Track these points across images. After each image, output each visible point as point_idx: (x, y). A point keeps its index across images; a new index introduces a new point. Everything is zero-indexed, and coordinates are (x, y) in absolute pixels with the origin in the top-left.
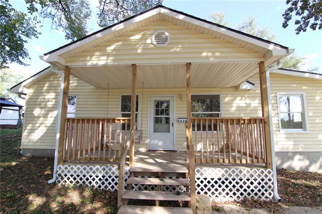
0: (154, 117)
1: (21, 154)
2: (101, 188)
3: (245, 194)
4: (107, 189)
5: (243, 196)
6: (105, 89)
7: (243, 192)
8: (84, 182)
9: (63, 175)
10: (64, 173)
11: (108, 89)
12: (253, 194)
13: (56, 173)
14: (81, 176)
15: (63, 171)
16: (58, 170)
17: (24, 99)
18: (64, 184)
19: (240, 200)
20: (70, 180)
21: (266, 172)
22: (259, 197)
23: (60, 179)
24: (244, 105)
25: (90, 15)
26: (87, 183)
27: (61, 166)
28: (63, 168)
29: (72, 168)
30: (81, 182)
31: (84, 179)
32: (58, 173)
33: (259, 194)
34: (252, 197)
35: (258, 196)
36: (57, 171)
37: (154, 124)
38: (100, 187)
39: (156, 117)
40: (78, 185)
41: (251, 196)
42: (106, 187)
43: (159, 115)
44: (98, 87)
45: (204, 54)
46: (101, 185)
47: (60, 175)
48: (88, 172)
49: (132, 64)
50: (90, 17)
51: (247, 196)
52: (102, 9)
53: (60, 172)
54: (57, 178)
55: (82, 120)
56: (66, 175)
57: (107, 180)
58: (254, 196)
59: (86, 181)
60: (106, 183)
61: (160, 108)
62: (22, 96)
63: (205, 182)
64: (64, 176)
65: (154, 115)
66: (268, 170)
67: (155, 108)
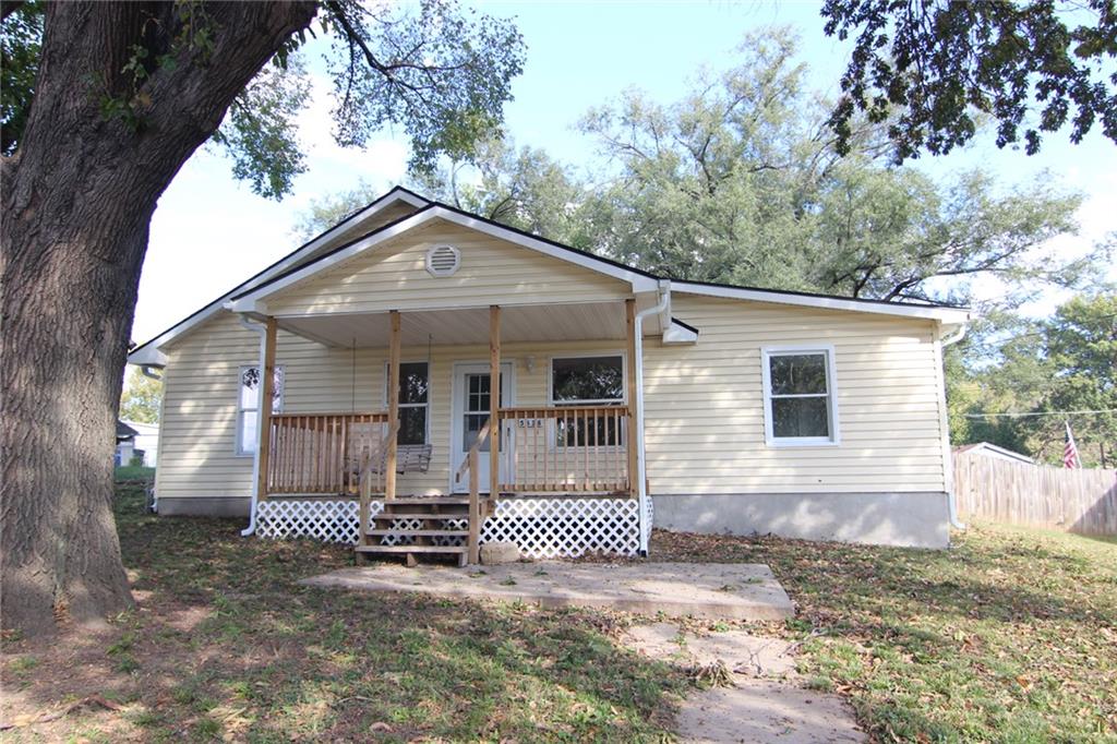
0: (465, 416)
1: (155, 510)
2: (337, 540)
3: (588, 544)
4: (347, 541)
5: (584, 548)
6: (348, 349)
7: (585, 541)
8: (306, 531)
9: (268, 519)
10: (270, 517)
11: (354, 349)
12: (601, 545)
13: (256, 516)
14: (301, 520)
15: (268, 513)
16: (259, 510)
17: (157, 377)
18: (270, 535)
19: (578, 555)
20: (281, 528)
21: (626, 505)
22: (613, 550)
23: (262, 526)
24: (677, 380)
25: (307, 94)
26: (311, 531)
27: (265, 503)
28: (268, 507)
29: (285, 507)
30: (300, 531)
31: (306, 525)
32: (259, 516)
33: (613, 544)
34: (600, 549)
35: (610, 548)
36: (258, 513)
37: (465, 432)
38: (334, 537)
39: (470, 416)
40: (295, 536)
41: (597, 548)
42: (345, 538)
43: (477, 410)
44: (333, 346)
45: (520, 288)
46: (337, 535)
47: (262, 520)
48: (312, 513)
49: (391, 311)
50: (307, 102)
51: (591, 548)
52: (345, 96)
53: (262, 514)
54: (257, 525)
55: (302, 418)
56: (273, 520)
57: (346, 525)
58: (604, 548)
59: (309, 528)
60: (345, 532)
61: (480, 394)
62: (152, 370)
63: (519, 525)
64: (270, 522)
65: (465, 410)
66: (630, 501)
67: (469, 394)
